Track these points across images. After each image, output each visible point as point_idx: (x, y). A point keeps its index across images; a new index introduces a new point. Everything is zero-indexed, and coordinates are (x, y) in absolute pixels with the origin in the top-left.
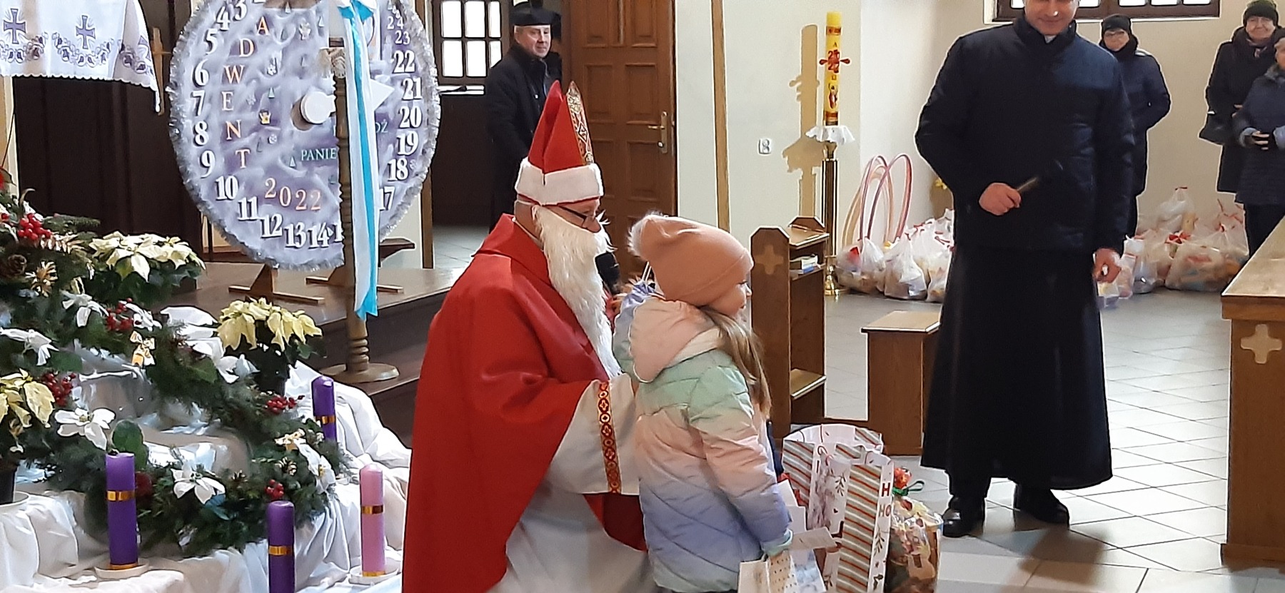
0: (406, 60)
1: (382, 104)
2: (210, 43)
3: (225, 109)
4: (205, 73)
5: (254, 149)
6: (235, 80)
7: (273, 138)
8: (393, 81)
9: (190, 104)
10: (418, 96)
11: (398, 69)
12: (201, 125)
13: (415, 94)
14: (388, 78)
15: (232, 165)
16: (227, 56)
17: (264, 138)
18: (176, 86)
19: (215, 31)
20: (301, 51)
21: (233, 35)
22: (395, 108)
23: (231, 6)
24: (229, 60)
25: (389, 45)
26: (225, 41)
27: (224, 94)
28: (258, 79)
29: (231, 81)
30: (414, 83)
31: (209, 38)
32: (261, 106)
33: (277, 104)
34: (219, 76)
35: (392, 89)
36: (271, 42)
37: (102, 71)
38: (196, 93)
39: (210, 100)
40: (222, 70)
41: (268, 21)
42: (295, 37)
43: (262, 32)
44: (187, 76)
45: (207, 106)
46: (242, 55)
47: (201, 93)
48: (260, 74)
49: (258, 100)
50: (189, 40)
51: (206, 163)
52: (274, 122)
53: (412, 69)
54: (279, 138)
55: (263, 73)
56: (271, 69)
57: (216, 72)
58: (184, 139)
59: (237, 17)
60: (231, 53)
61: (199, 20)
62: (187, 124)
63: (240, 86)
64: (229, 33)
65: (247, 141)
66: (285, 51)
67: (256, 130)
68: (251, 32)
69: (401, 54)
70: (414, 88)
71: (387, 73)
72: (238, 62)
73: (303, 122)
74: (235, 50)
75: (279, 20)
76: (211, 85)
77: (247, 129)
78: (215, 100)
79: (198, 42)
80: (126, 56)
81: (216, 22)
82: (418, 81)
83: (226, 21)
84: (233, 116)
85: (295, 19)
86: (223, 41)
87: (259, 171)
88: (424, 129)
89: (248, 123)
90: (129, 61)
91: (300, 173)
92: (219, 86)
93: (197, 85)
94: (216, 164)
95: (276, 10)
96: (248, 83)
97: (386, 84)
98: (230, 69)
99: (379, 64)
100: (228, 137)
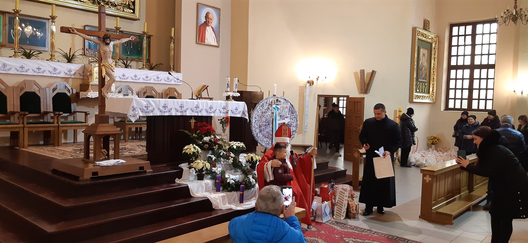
0: (293, 115)
4: (257, 116)
5: (265, 129)
7: (268, 127)
11: (291, 117)
12: (256, 125)
15: (261, 131)
18: (252, 118)
21: (262, 110)
22: (291, 123)
23: (262, 106)
25: (290, 112)
28: (266, 117)
29: (261, 118)
31: (258, 111)
33: (269, 122)
34: (259, 117)
36: (269, 112)
37: (239, 116)
41: (269, 108)
43: (267, 110)
44: (254, 116)
45: (257, 122)
46: (264, 113)
51: (256, 131)
52: (268, 125)
53: (294, 117)
56: (269, 116)
58: (253, 127)
59: (263, 108)
61: (257, 108)
62: (253, 124)
63: (263, 119)
65: (263, 127)
68: (266, 110)
69: (292, 114)
70: (294, 120)
74: (262, 113)
76: (258, 118)
77: (263, 126)
78: (259, 120)
79: (256, 111)
80: (243, 113)
81: (259, 108)
83: (261, 108)
84: (261, 123)
86: (260, 111)
87: (265, 132)
88: (296, 127)
89: (264, 124)
93: (256, 118)
94: (258, 131)
95: (270, 106)
97: (289, 119)
98: (262, 116)
99: (288, 115)
100: (260, 126)
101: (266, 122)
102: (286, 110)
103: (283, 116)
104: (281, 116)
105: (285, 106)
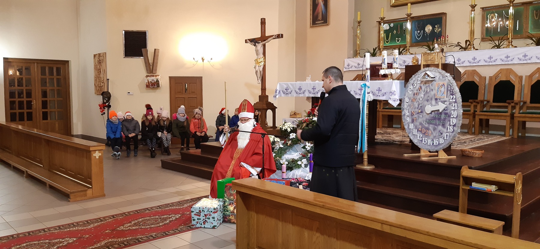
0: (453, 99)
3: (412, 108)
4: (408, 100)
5: (417, 118)
6: (414, 101)
7: (421, 116)
9: (405, 106)
11: (450, 101)
12: (407, 111)
13: (455, 108)
14: (448, 103)
15: (413, 121)
17: (419, 116)
18: (403, 102)
19: (409, 90)
20: (428, 95)
21: (414, 91)
22: (450, 111)
23: (413, 84)
25: (449, 92)
27: (412, 105)
28: (418, 101)
31: (409, 92)
33: (422, 108)
34: (411, 100)
36: (421, 93)
38: (406, 104)
41: (421, 88)
42: (427, 92)
43: (419, 90)
44: (405, 100)
46: (416, 96)
49: (418, 107)
51: (407, 120)
52: (421, 112)
53: (455, 101)
56: (421, 99)
59: (414, 87)
60: (413, 95)
61: (407, 88)
62: (404, 112)
63: (415, 103)
65: (416, 116)
66: (424, 95)
68: (417, 90)
69: (451, 97)
70: (455, 106)
72: (414, 97)
74: (414, 95)
75: (423, 88)
76: (409, 102)
77: (416, 113)
78: (410, 106)
79: (407, 92)
81: (410, 88)
82: (456, 104)
83: (412, 88)
84: (413, 110)
85: (426, 87)
86: (412, 92)
87: (418, 124)
88: (458, 118)
91: (427, 126)
92: (411, 103)
93: (407, 102)
94: (409, 120)
95: (422, 85)
97: (447, 105)
98: (413, 99)
99: (446, 99)
100: (412, 115)
101: (419, 108)
102: (443, 89)
103: (440, 99)
104: (436, 99)
105: (441, 83)
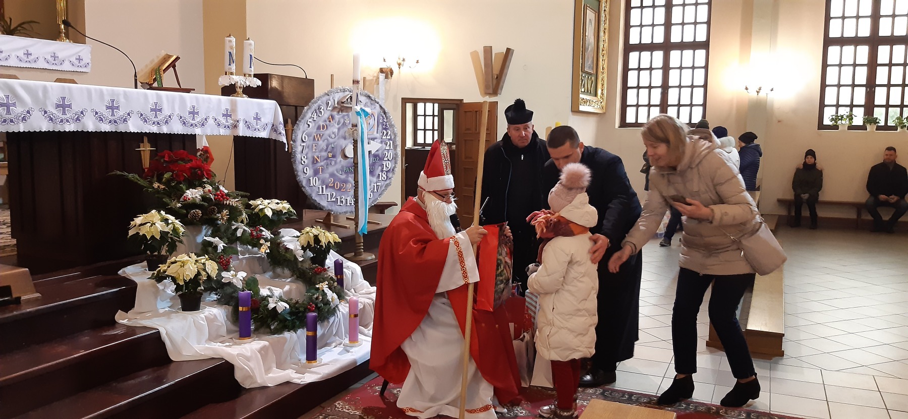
0: (387, 135)
1: (377, 151)
2: (309, 125)
3: (314, 151)
4: (306, 136)
5: (325, 167)
6: (318, 139)
7: (333, 163)
8: (381, 142)
9: (300, 149)
10: (392, 148)
11: (383, 137)
12: (304, 157)
13: (390, 147)
14: (380, 141)
15: (316, 173)
16: (315, 130)
17: (329, 162)
18: (294, 141)
19: (309, 120)
20: (345, 129)
21: (318, 122)
22: (382, 152)
23: (318, 111)
24: (316, 132)
26: (315, 125)
27: (314, 145)
29: (317, 140)
30: (390, 143)
31: (308, 123)
32: (329, 150)
33: (335, 150)
34: (312, 138)
35: (381, 145)
36: (333, 125)
37: (263, 134)
38: (302, 144)
39: (308, 147)
40: (313, 136)
41: (332, 117)
42: (343, 124)
43: (330, 121)
44: (300, 137)
45: (307, 150)
46: (322, 130)
47: (304, 144)
48: (329, 138)
49: (327, 148)
50: (300, 124)
51: (305, 172)
52: (334, 156)
53: (389, 138)
54: (336, 163)
55: (330, 137)
56: (333, 136)
57: (311, 136)
58: (297, 162)
59: (320, 115)
60: (317, 129)
61: (305, 116)
62: (299, 156)
63: (320, 142)
64: (316, 121)
65: (322, 163)
66: (339, 129)
67: (324, 160)
68: (325, 121)
69: (385, 132)
71: (379, 139)
72: (320, 133)
73: (345, 157)
74: (319, 128)
75: (337, 117)
76: (308, 141)
79: (304, 123)
80: (273, 127)
81: (311, 117)
82: (391, 142)
83: (315, 117)
84: (317, 154)
85: (343, 117)
86: (314, 124)
87: (327, 176)
88: (393, 161)
89: (324, 156)
90: (275, 131)
91: (343, 177)
92: (312, 142)
93: (303, 142)
94: (309, 172)
95: (336, 113)
96: (323, 141)
97: (379, 143)
102: (371, 122)
